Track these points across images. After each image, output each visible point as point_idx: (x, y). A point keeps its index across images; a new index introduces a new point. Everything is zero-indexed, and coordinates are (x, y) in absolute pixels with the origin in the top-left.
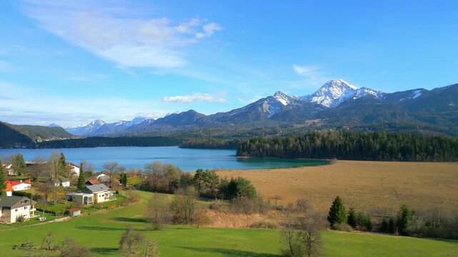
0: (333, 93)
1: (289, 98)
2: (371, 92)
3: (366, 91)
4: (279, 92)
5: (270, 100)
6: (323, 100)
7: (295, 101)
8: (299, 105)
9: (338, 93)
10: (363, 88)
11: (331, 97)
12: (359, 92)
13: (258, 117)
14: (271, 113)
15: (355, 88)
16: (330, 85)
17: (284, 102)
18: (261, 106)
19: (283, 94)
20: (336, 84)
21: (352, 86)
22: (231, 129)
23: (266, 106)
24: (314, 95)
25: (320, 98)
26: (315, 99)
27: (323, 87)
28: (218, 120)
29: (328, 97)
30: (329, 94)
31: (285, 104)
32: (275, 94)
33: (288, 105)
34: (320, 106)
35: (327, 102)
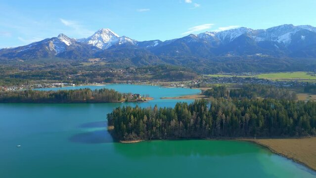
0: (104, 39)
1: (72, 40)
2: (129, 40)
3: (126, 39)
4: (62, 34)
5: (55, 41)
6: (97, 43)
7: (76, 43)
8: (80, 46)
9: (107, 39)
10: (124, 37)
11: (103, 42)
12: (121, 39)
13: (46, 54)
14: (57, 52)
15: (118, 37)
16: (101, 32)
17: (67, 43)
18: (48, 45)
19: (65, 36)
20: (105, 31)
21: (116, 35)
22: (24, 66)
23: (52, 45)
24: (90, 39)
25: (94, 41)
26: (91, 42)
27: (96, 33)
28: (4, 55)
29: (100, 41)
30: (100, 39)
31: (69, 45)
32: (59, 36)
33: (71, 45)
34: (95, 47)
35: (100, 46)
